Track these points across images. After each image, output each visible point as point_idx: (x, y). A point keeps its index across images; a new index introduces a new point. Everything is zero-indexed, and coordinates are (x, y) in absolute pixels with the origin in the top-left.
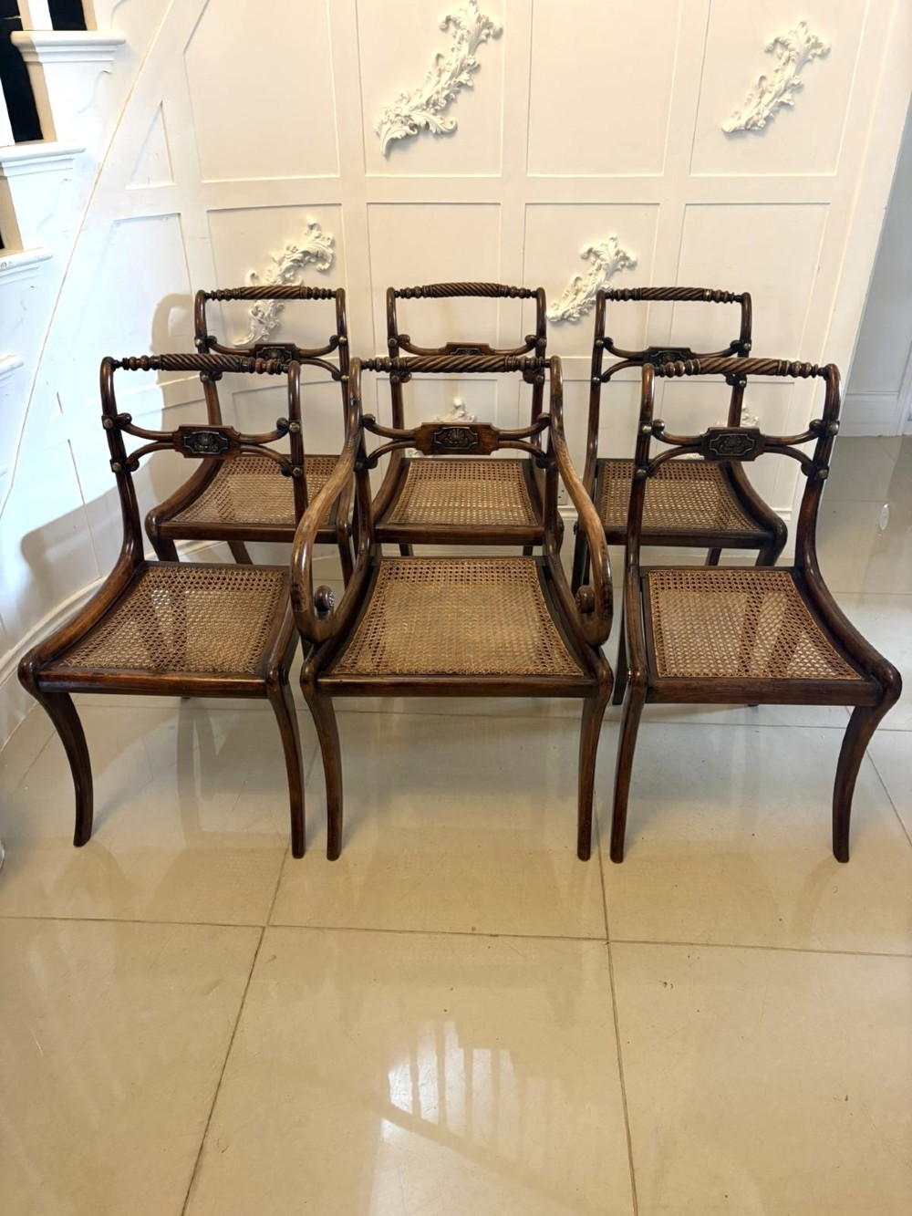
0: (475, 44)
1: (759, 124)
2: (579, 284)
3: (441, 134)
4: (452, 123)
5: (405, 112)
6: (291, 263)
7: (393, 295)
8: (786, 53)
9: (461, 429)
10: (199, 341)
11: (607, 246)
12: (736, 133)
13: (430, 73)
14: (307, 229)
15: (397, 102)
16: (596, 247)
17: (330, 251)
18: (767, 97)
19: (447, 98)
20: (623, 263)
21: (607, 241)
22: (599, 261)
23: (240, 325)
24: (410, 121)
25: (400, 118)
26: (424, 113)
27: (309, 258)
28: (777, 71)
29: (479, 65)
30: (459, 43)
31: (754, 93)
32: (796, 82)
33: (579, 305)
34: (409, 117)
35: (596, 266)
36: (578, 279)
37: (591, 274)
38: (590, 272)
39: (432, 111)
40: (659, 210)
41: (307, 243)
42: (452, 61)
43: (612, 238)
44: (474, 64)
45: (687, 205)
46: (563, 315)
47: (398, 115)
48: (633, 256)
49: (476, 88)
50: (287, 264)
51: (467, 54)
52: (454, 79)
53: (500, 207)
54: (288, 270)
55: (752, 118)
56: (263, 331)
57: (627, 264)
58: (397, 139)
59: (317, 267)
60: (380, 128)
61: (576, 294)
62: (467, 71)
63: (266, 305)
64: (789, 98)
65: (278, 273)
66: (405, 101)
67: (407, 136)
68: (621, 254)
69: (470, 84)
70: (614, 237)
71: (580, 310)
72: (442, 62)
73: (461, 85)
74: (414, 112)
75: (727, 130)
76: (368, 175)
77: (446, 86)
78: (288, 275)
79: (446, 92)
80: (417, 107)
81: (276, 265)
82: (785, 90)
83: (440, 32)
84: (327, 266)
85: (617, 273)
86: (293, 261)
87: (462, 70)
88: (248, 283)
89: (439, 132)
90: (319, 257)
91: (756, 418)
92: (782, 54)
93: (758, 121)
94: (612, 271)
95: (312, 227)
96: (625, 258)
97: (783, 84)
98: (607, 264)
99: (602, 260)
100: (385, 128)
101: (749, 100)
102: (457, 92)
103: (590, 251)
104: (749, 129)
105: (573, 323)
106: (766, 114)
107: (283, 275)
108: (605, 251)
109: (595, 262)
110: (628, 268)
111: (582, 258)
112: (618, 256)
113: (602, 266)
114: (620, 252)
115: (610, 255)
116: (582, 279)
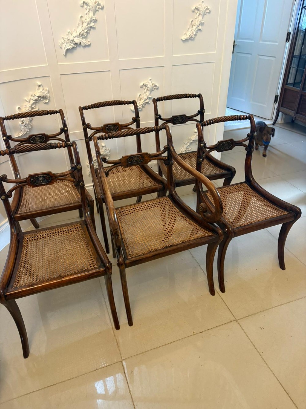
0: (95, 11)
1: (193, 37)
3: (86, 46)
4: (89, 42)
5: (71, 38)
6: (34, 101)
7: (81, 109)
8: (199, 12)
9: (137, 156)
10: (5, 138)
11: (149, 82)
12: (186, 40)
13: (79, 23)
14: (38, 87)
15: (67, 35)
16: (145, 83)
17: (48, 95)
18: (194, 28)
19: (87, 32)
21: (148, 80)
22: (147, 88)
23: (16, 128)
24: (74, 42)
25: (70, 41)
26: (78, 38)
27: (41, 98)
28: (196, 18)
29: (97, 20)
30: (89, 11)
31: (190, 26)
32: (203, 22)
33: (142, 104)
34: (73, 40)
35: (146, 90)
36: (140, 95)
37: (144, 93)
39: (81, 37)
40: (164, 68)
41: (39, 93)
42: (87, 19)
43: (150, 80)
44: (95, 19)
45: (173, 66)
47: (69, 40)
48: (157, 85)
49: (96, 28)
50: (32, 102)
51: (92, 16)
52: (89, 25)
53: (111, 72)
54: (33, 104)
55: (191, 35)
56: (27, 130)
58: (69, 49)
59: (44, 102)
60: (62, 45)
61: (140, 100)
62: (93, 22)
63: (26, 120)
64: (201, 27)
65: (29, 106)
66: (71, 34)
67: (73, 48)
69: (95, 27)
72: (83, 19)
73: (91, 27)
74: (75, 38)
75: (183, 40)
76: (58, 64)
77: (86, 28)
78: (33, 106)
79: (86, 31)
80: (76, 37)
81: (28, 103)
82: (200, 25)
83: (81, 8)
84: (47, 101)
86: (34, 100)
87: (91, 22)
88: (17, 112)
89: (85, 46)
90: (44, 98)
92: (197, 13)
93: (192, 36)
94: (151, 91)
95: (39, 86)
96: (155, 86)
97: (199, 23)
98: (150, 89)
99: (149, 87)
100: (64, 45)
101: (189, 29)
102: (90, 30)
103: (143, 84)
104: (190, 39)
106: (195, 33)
107: (31, 107)
108: (148, 84)
109: (145, 88)
110: (156, 89)
111: (141, 88)
112: (153, 86)
113: (148, 90)
114: (153, 84)
115: (150, 85)
116: (142, 95)
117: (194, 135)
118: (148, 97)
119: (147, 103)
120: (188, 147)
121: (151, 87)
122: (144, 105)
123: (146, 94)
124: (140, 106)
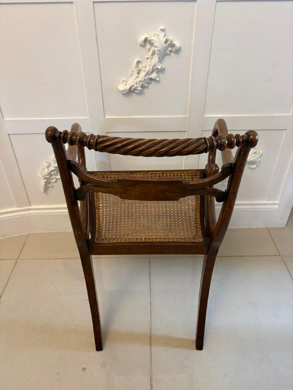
2: (140, 66)
11: (158, 36)
16: (150, 38)
20: (170, 49)
21: (158, 32)
22: (153, 48)
33: (140, 81)
35: (151, 51)
36: (138, 62)
37: (148, 58)
38: (147, 57)
43: (161, 30)
45: (217, 1)
46: (130, 88)
48: (177, 43)
53: (74, 5)
57: (174, 50)
61: (138, 73)
68: (169, 42)
71: (142, 84)
85: (167, 58)
91: (261, 152)
94: (163, 54)
96: (173, 46)
98: (159, 50)
99: (156, 47)
103: (146, 40)
105: (138, 94)
108: (157, 40)
109: (150, 49)
110: (174, 52)
111: (141, 46)
112: (166, 44)
113: (156, 52)
114: (168, 40)
115: (161, 43)
116: (142, 62)
118: (153, 67)
119: (151, 79)
121: (161, 47)
122: (146, 84)
123: (151, 60)
124: (136, 85)
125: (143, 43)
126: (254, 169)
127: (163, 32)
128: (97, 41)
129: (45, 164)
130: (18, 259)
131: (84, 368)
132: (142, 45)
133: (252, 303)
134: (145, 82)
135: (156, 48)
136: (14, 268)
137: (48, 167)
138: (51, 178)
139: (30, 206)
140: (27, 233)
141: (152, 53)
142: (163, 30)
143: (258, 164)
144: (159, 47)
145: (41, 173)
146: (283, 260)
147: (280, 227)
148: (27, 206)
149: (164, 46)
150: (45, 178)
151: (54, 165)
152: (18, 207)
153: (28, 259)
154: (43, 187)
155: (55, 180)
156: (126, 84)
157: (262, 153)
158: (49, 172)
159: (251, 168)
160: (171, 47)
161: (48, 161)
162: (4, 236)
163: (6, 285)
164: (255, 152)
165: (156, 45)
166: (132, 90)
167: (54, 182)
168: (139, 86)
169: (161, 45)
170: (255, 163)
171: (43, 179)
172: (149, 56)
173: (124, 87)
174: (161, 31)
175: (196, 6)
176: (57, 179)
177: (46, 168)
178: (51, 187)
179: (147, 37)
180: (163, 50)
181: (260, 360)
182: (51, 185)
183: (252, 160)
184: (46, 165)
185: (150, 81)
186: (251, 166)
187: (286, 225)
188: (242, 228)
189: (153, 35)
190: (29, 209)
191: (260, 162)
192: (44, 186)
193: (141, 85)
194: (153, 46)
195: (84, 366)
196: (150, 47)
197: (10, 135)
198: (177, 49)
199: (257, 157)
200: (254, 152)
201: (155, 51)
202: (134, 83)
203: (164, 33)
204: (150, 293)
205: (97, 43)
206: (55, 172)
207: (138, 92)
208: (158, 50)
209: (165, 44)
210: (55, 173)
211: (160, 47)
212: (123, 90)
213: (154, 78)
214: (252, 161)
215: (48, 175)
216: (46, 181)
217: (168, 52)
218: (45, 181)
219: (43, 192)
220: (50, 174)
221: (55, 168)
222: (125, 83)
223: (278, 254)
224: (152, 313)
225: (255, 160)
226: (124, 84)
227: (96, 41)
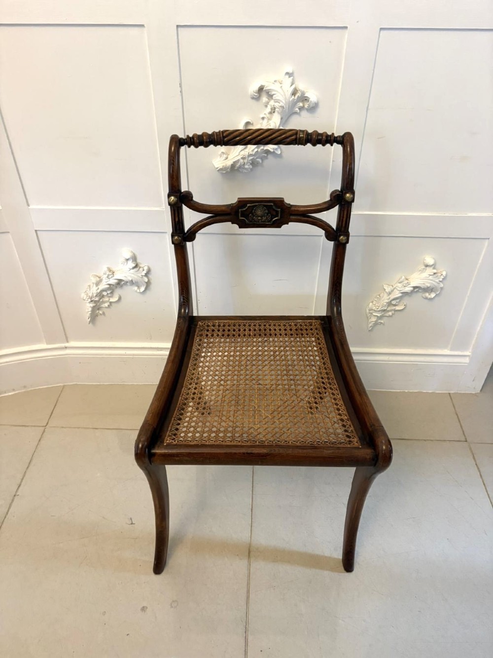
11: (281, 83)
16: (268, 86)
21: (281, 76)
22: (272, 103)
33: (250, 155)
35: (269, 107)
36: (248, 124)
37: (263, 118)
38: (262, 116)
43: (287, 73)
45: (381, 29)
46: (233, 166)
48: (313, 96)
53: (145, 30)
57: (306, 106)
68: (298, 94)
70: (291, 71)
71: (252, 160)
85: (295, 118)
91: (444, 273)
94: (289, 113)
96: (304, 99)
98: (282, 107)
99: (277, 101)
103: (261, 89)
105: (245, 174)
108: (280, 90)
109: (268, 103)
110: (307, 110)
111: (253, 98)
112: (295, 96)
113: (277, 109)
114: (297, 91)
115: (285, 95)
116: (254, 124)
117: (422, 271)
119: (268, 152)
120: (394, 302)
121: (286, 102)
122: (258, 160)
123: (268, 122)
124: (242, 161)
125: (256, 94)
126: (431, 299)
127: (289, 77)
128: (182, 89)
129: (92, 278)
130: (47, 426)
131: (144, 607)
132: (255, 97)
133: (413, 518)
134: (257, 157)
135: (278, 103)
136: (39, 441)
137: (97, 284)
138: (101, 300)
139: (68, 342)
140: (62, 385)
141: (270, 110)
142: (289, 74)
143: (438, 293)
144: (282, 102)
145: (86, 292)
146: (470, 449)
147: (471, 394)
148: (63, 343)
149: (291, 99)
150: (92, 301)
151: (106, 281)
152: (47, 344)
153: (63, 427)
154: (88, 315)
155: (108, 304)
156: (227, 158)
157: (446, 275)
158: (99, 291)
159: (426, 298)
160: (302, 101)
161: (97, 275)
162: (25, 387)
163: (28, 468)
164: (435, 274)
165: (277, 98)
166: (236, 168)
167: (106, 307)
168: (247, 163)
169: (286, 98)
170: (433, 290)
171: (89, 302)
172: (265, 114)
173: (222, 163)
174: (287, 76)
175: (346, 36)
176: (111, 303)
177: (95, 285)
178: (101, 314)
179: (263, 84)
180: (289, 106)
181: (419, 611)
182: (101, 312)
183: (429, 285)
184: (94, 280)
185: (266, 155)
186: (427, 295)
187: (481, 390)
188: (408, 392)
189: (273, 82)
190: (66, 348)
191: (442, 288)
192: (90, 313)
193: (250, 160)
194: (272, 99)
195: (145, 604)
196: (267, 100)
197: (38, 232)
198: (311, 106)
199: (437, 281)
200: (432, 274)
201: (275, 108)
202: (239, 157)
203: (292, 78)
204: (251, 492)
205: (181, 92)
206: (109, 292)
207: (246, 171)
208: (280, 106)
209: (293, 97)
210: (108, 294)
211: (284, 102)
212: (221, 167)
213: (272, 150)
214: (428, 288)
215: (96, 296)
216: (94, 305)
217: (297, 109)
218: (92, 305)
219: (88, 322)
220: (100, 295)
221: (108, 286)
222: (225, 156)
223: (463, 439)
224: (253, 525)
225: (434, 285)
226: (224, 158)
227: (179, 89)
